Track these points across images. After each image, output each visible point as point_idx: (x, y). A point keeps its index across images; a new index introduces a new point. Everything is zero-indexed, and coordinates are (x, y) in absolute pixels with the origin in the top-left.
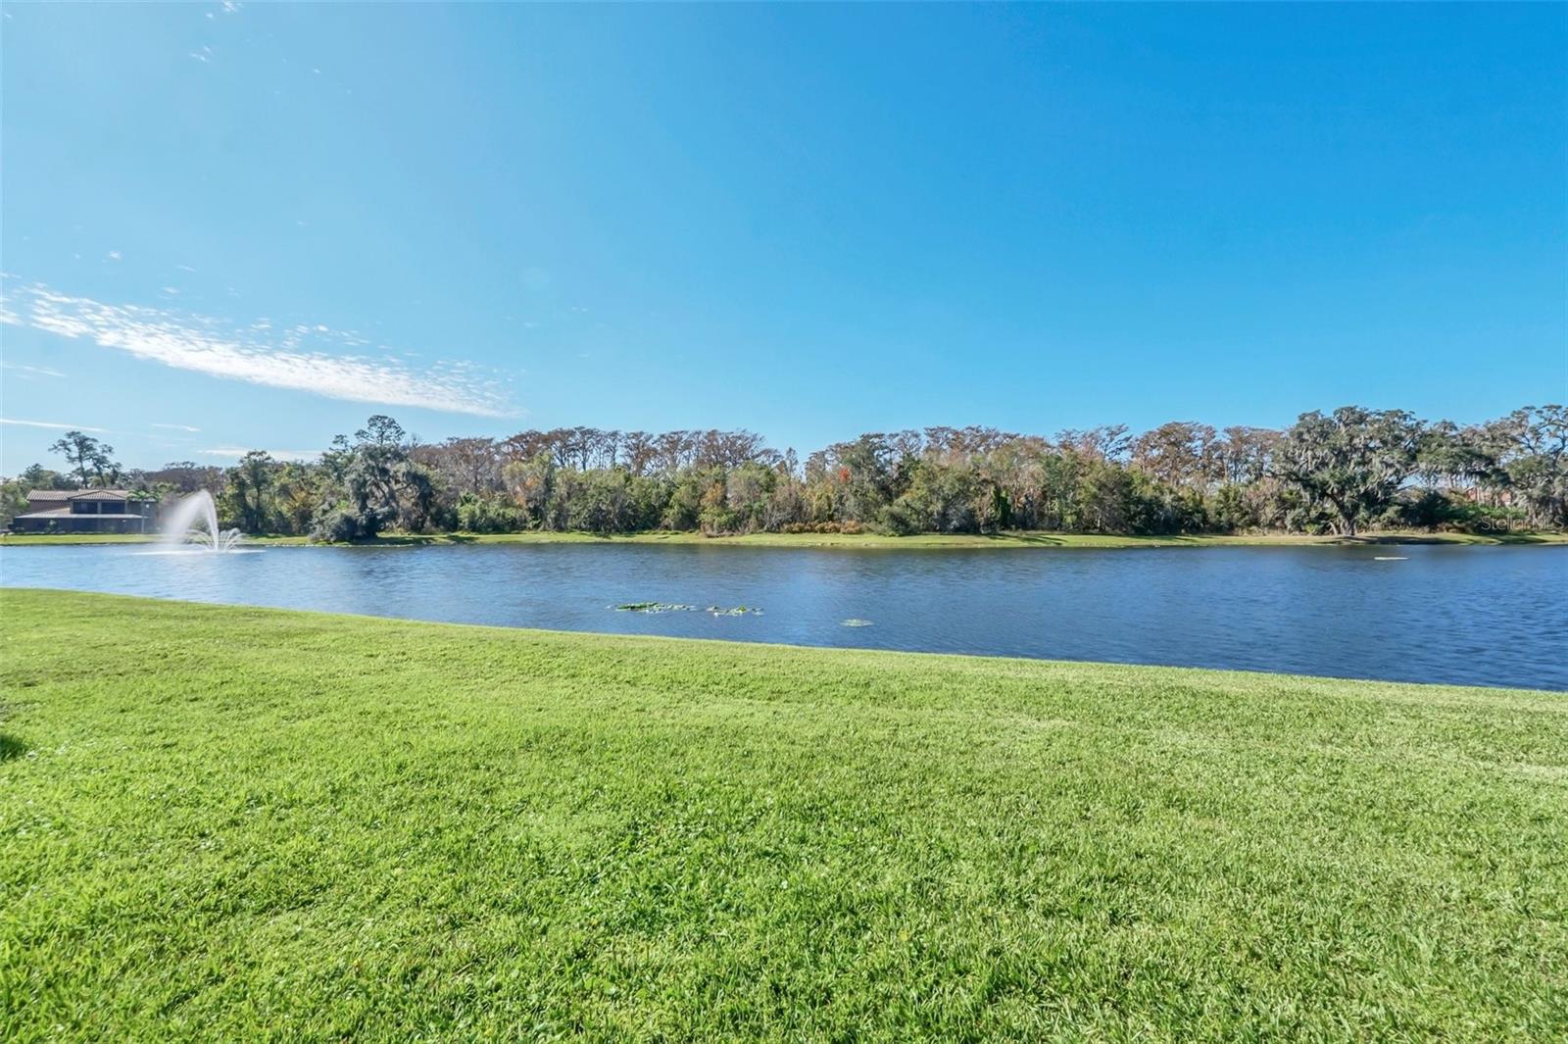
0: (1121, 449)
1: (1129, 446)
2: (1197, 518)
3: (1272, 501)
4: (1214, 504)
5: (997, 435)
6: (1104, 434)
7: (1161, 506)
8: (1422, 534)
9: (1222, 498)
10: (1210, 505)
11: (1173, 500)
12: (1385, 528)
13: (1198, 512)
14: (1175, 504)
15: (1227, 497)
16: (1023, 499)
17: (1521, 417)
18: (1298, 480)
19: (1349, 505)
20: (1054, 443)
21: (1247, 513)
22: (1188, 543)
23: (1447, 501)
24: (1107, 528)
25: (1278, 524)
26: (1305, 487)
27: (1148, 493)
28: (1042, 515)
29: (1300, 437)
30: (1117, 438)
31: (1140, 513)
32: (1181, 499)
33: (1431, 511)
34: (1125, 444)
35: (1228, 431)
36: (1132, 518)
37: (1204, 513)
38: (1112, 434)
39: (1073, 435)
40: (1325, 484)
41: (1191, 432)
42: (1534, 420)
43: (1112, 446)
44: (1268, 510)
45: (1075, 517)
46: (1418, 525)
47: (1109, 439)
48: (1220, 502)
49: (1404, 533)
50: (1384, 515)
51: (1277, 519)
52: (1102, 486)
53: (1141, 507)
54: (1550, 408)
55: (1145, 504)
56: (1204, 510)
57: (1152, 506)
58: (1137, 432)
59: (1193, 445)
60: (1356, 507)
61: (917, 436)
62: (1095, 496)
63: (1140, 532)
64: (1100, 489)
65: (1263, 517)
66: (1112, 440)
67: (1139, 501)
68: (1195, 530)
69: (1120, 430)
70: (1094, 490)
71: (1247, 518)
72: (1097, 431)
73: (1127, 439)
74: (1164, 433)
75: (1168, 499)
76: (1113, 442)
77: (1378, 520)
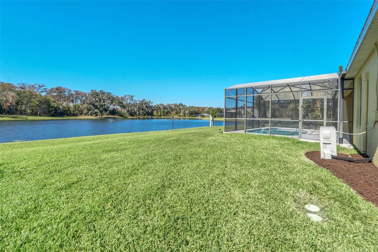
0: (43, 92)
1: (46, 91)
2: (68, 112)
3: (86, 109)
4: (72, 109)
6: (37, 86)
7: (59, 109)
8: (112, 116)
10: (72, 110)
11: (62, 107)
12: (107, 115)
13: (69, 111)
14: (63, 108)
15: (75, 107)
16: (8, 104)
18: (92, 105)
19: (101, 110)
21: (80, 111)
22: (67, 118)
23: (116, 110)
24: (42, 114)
25: (87, 114)
26: (93, 106)
27: (55, 105)
28: (16, 109)
30: (42, 88)
31: (53, 110)
33: (113, 112)
34: (44, 90)
35: (74, 91)
36: (50, 112)
38: (40, 87)
39: (25, 85)
40: (97, 106)
41: (65, 90)
43: (40, 90)
44: (85, 111)
45: (31, 111)
46: (112, 115)
47: (39, 88)
48: (74, 108)
49: (110, 116)
50: (107, 113)
51: (87, 113)
52: (41, 102)
56: (70, 110)
57: (56, 109)
58: (49, 88)
59: (65, 93)
60: (103, 111)
62: (38, 105)
63: (53, 116)
65: (84, 113)
66: (40, 88)
67: (53, 107)
68: (68, 115)
69: (43, 86)
70: (38, 103)
71: (80, 112)
72: (35, 85)
73: (45, 89)
74: (57, 89)
75: (61, 107)
76: (40, 89)
77: (105, 114)
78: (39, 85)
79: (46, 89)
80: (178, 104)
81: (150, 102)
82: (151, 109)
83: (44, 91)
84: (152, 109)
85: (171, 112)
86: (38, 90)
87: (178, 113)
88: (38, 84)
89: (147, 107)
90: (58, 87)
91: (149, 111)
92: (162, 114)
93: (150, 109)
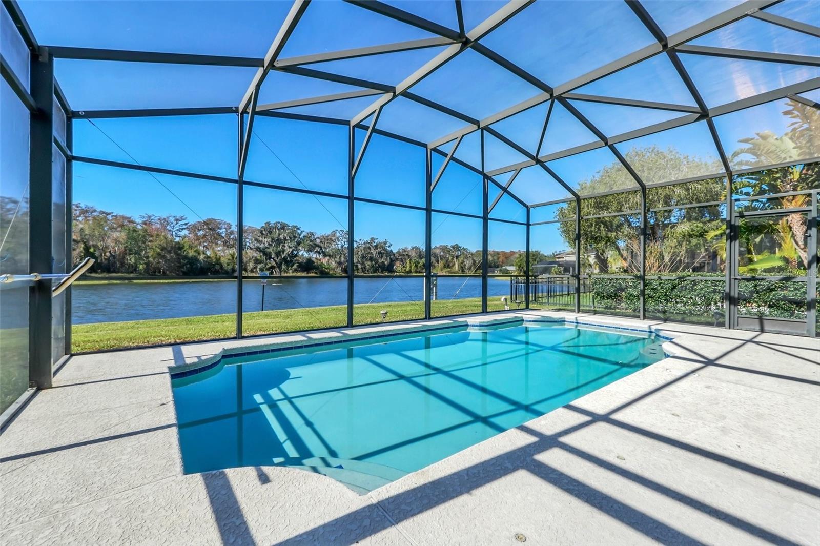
0: (182, 229)
1: (187, 228)
2: (218, 267)
3: (252, 260)
4: (226, 261)
5: (95, 211)
6: (172, 219)
7: (198, 261)
8: (304, 274)
9: (231, 258)
10: (224, 261)
12: (293, 272)
13: (218, 264)
15: (234, 257)
16: (108, 254)
17: (334, 233)
18: (261, 251)
19: (279, 263)
20: (138, 220)
23: (313, 262)
25: (254, 270)
26: (263, 254)
27: (191, 253)
29: (261, 232)
30: (180, 223)
31: (186, 264)
32: (209, 257)
33: (308, 266)
34: (184, 227)
36: (182, 266)
37: (221, 265)
38: (177, 220)
39: (152, 218)
40: (270, 253)
41: (220, 224)
42: (338, 234)
43: (177, 227)
44: (251, 264)
45: (145, 266)
46: (303, 271)
47: (175, 223)
48: (229, 260)
49: (299, 274)
50: (293, 267)
51: (254, 268)
53: (186, 261)
54: (341, 231)
55: (189, 259)
56: (221, 263)
57: (193, 261)
58: (192, 220)
59: (221, 231)
60: (281, 264)
61: (16, 202)
62: (159, 254)
64: (162, 250)
65: (248, 268)
66: (177, 223)
68: (216, 272)
69: (182, 219)
70: (159, 250)
72: (168, 217)
73: (186, 224)
74: (206, 223)
75: (202, 257)
76: (178, 225)
77: (291, 269)
78: (174, 217)
79: (188, 224)
80: (449, 247)
81: (385, 243)
82: (388, 258)
83: (185, 229)
84: (391, 259)
85: (436, 264)
86: (174, 226)
87: (449, 265)
88: (173, 215)
89: (381, 253)
90: (209, 219)
91: (386, 263)
92: (412, 268)
93: (386, 260)
